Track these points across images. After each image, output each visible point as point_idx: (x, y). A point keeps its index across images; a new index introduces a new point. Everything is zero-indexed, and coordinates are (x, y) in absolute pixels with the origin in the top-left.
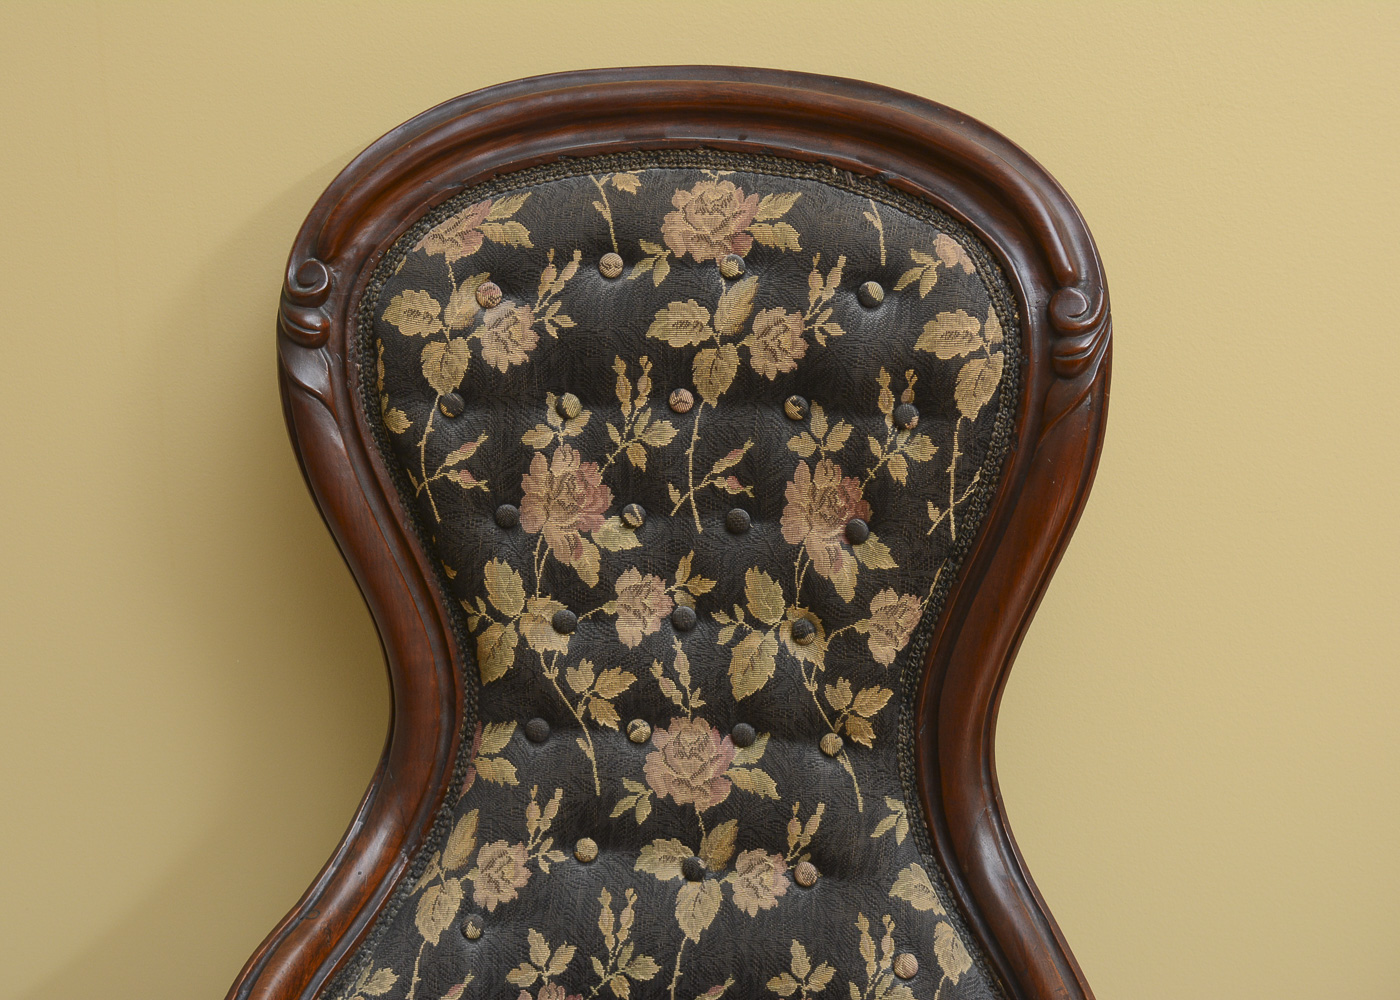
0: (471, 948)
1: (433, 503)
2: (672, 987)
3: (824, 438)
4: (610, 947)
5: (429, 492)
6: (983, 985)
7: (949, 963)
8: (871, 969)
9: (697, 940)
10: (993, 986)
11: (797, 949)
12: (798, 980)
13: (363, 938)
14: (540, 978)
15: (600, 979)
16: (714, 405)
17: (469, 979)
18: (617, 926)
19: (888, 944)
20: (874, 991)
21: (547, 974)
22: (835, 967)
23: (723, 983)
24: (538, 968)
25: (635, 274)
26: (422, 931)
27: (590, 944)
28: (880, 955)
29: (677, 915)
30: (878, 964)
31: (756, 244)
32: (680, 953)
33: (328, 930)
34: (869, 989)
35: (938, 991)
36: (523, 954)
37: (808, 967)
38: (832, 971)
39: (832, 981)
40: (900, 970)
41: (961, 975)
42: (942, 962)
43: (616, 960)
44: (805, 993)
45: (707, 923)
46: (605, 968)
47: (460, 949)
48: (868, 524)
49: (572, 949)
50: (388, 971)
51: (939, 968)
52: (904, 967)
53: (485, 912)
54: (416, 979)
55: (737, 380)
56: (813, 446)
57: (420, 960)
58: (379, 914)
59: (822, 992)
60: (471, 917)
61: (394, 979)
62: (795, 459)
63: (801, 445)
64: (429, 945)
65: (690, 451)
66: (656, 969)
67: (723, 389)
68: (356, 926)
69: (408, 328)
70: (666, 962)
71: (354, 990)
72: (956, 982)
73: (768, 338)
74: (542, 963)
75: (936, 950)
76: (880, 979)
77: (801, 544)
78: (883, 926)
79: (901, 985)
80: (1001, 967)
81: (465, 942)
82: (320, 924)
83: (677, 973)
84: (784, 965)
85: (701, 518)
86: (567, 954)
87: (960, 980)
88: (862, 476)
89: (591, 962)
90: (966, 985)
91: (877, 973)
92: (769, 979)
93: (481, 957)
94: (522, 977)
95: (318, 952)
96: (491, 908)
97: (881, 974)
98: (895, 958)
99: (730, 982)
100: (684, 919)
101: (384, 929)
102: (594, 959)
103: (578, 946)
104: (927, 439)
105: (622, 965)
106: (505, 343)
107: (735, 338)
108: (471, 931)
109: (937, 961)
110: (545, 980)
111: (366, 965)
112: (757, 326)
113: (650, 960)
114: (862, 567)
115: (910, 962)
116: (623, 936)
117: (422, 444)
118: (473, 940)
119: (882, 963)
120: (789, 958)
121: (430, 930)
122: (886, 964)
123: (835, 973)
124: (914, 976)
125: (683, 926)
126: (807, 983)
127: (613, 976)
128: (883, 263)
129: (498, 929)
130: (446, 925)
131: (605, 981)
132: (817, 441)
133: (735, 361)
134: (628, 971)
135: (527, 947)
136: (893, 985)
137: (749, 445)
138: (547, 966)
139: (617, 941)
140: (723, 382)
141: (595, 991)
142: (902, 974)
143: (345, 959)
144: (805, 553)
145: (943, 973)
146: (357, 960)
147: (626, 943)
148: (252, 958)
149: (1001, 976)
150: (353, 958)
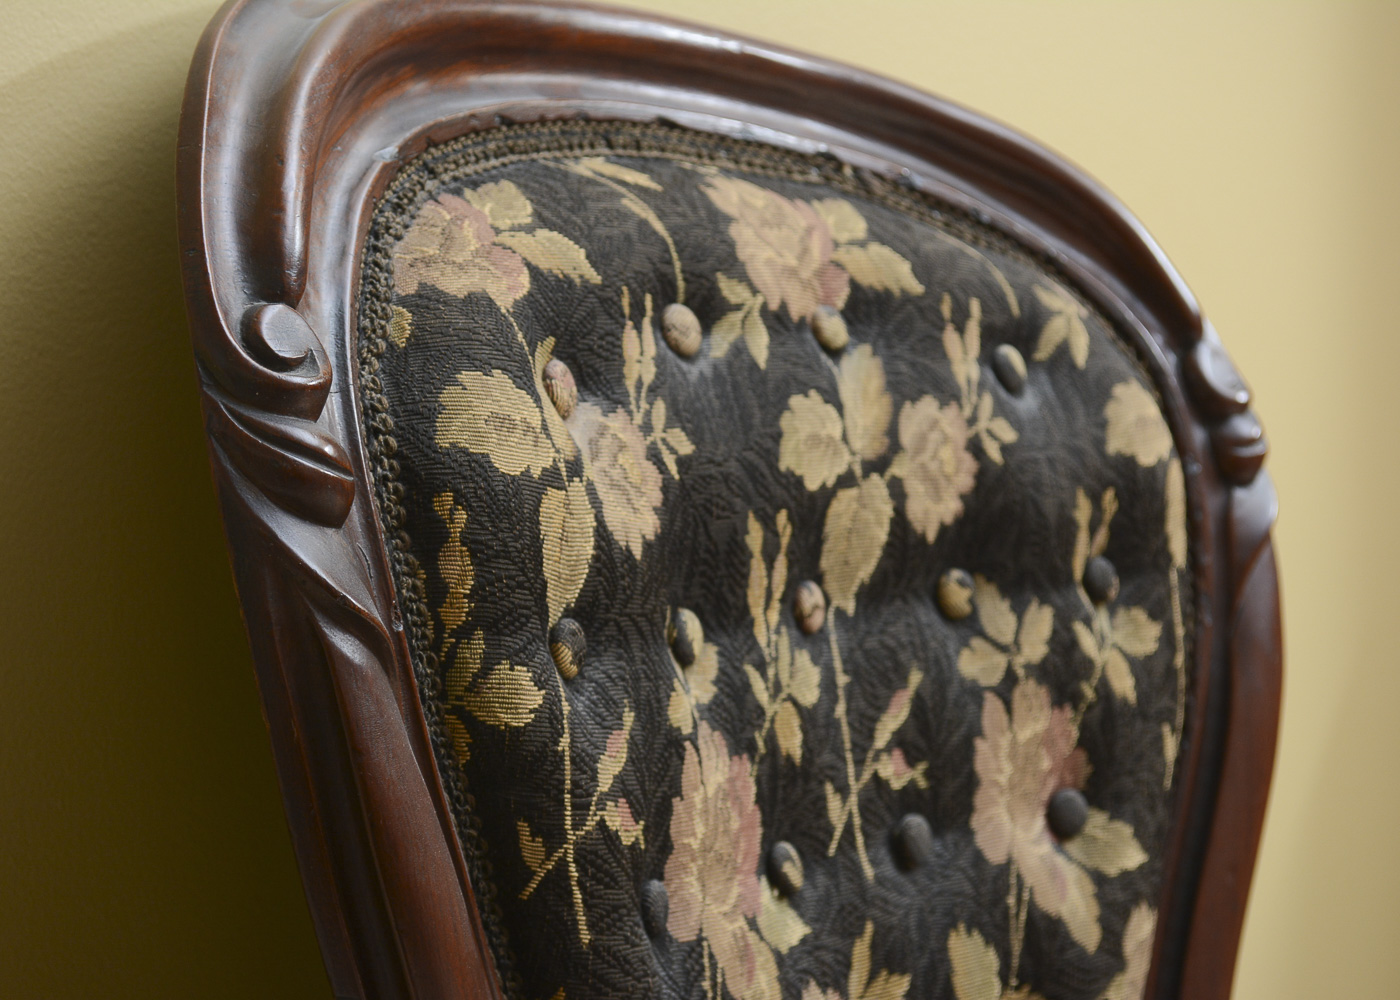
1: (578, 896)
3: (1017, 642)
5: (573, 868)
16: (850, 607)
25: (720, 344)
31: (854, 285)
48: (1085, 793)
55: (889, 547)
56: (1000, 661)
62: (975, 693)
63: (976, 664)
65: (840, 710)
67: (866, 571)
69: (513, 458)
73: (925, 457)
77: (1009, 862)
85: (867, 846)
88: (1075, 699)
104: (1140, 615)
106: (625, 492)
107: (878, 465)
112: (907, 437)
114: (1099, 878)
117: (565, 742)
128: (1015, 310)
132: (1002, 648)
133: (887, 510)
137: (916, 678)
140: (866, 557)
144: (1019, 877)
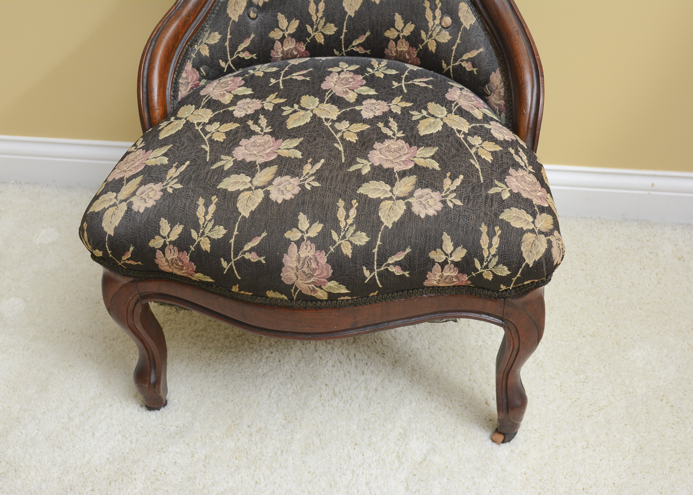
0: (252, 22)
2: (342, 37)
4: (314, 20)
6: (480, 29)
7: (465, 20)
8: (430, 24)
9: (353, 15)
10: (485, 29)
11: (398, 18)
12: (398, 31)
13: (204, 20)
14: (284, 34)
15: (310, 35)
17: (253, 36)
18: (317, 11)
19: (438, 13)
20: (432, 34)
21: (287, 33)
22: (415, 24)
23: (365, 34)
24: (283, 31)
26: (230, 15)
27: (306, 19)
28: (434, 18)
29: (344, 4)
30: (434, 22)
32: (345, 22)
33: (188, 15)
34: (430, 33)
35: (460, 32)
36: (275, 25)
37: (403, 25)
38: (413, 26)
39: (413, 30)
40: (443, 24)
41: (471, 25)
42: (462, 20)
43: (317, 26)
44: (401, 37)
45: (357, 8)
46: (312, 30)
47: (248, 23)
49: (298, 22)
50: (217, 33)
51: (461, 22)
52: (445, 23)
53: (258, 6)
54: (229, 36)
57: (230, 28)
58: (210, 9)
59: (409, 36)
60: (251, 8)
61: (219, 37)
64: (234, 21)
66: (335, 29)
68: (201, 14)
70: (340, 26)
71: (202, 42)
72: (468, 28)
74: (284, 28)
75: (460, 15)
76: (435, 29)
78: (436, 5)
79: (444, 31)
80: (488, 21)
81: (249, 20)
82: (185, 13)
83: (345, 31)
84: (392, 25)
86: (295, 24)
87: (470, 27)
89: (306, 27)
90: (473, 29)
91: (433, 26)
92: (385, 31)
93: (257, 26)
94: (276, 35)
95: (185, 25)
96: (261, 4)
97: (435, 26)
98: (441, 19)
99: (368, 34)
100: (347, 6)
101: (213, 16)
102: (307, 26)
103: (300, 20)
105: (320, 28)
108: (252, 15)
109: (460, 19)
110: (286, 36)
111: (207, 31)
113: (332, 25)
115: (448, 20)
116: (320, 15)
118: (253, 19)
119: (435, 21)
120: (394, 21)
121: (234, 15)
122: (437, 22)
123: (415, 27)
124: (449, 27)
125: (346, 9)
126: (402, 32)
127: (316, 33)
129: (264, 13)
130: (241, 12)
131: (312, 35)
134: (323, 30)
135: (277, 21)
136: (440, 31)
138: (287, 29)
139: (317, 17)
141: (308, 40)
142: (444, 26)
143: (197, 29)
145: (462, 24)
146: (203, 29)
147: (321, 18)
148: (156, 28)
149: (488, 25)
150: (200, 29)
